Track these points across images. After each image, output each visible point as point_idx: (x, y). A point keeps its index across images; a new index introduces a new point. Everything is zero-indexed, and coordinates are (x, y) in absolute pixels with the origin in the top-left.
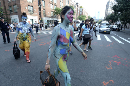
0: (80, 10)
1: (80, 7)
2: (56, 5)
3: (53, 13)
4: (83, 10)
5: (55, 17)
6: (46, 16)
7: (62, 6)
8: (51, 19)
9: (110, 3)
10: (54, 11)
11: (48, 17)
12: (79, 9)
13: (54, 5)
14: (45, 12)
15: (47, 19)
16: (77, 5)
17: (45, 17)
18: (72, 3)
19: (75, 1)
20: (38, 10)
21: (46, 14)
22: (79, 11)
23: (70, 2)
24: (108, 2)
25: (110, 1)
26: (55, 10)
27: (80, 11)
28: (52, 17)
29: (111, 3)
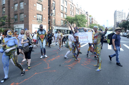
0: (90, 18)
1: (90, 16)
2: (67, 13)
3: (63, 22)
4: (92, 19)
5: (65, 26)
7: (72, 14)
8: (61, 28)
9: (117, 13)
10: (64, 19)
11: (57, 26)
12: (89, 18)
13: (64, 14)
14: (55, 21)
15: (57, 28)
16: (87, 14)
17: (55, 26)
18: (82, 12)
19: (84, 11)
20: (48, 18)
21: (56, 23)
22: (89, 20)
23: (80, 11)
24: (116, 12)
25: (117, 11)
26: (66, 19)
27: (90, 20)
28: (62, 26)
29: (118, 12)
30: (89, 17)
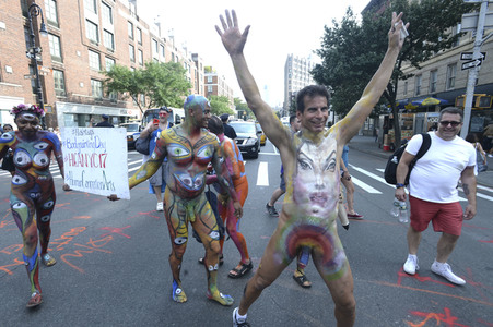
0: (206, 78)
1: (206, 70)
2: (114, 55)
3: (102, 88)
4: (215, 79)
5: (113, 104)
6: (66, 97)
7: (139, 60)
8: (93, 110)
9: (294, 62)
10: (103, 77)
11: (78, 101)
12: (204, 75)
13: (103, 55)
14: (64, 80)
15: (75, 109)
16: (197, 63)
17: (66, 100)
18: (175, 53)
19: (185, 49)
20: (28, 71)
21: (69, 90)
22: (202, 83)
23: (169, 49)
24: (290, 59)
25: (295, 57)
26: (110, 74)
27: (206, 82)
28: (98, 102)
29: (296, 60)
30: (201, 72)
